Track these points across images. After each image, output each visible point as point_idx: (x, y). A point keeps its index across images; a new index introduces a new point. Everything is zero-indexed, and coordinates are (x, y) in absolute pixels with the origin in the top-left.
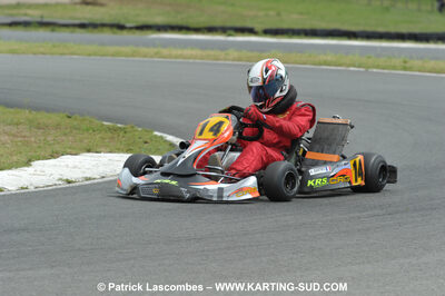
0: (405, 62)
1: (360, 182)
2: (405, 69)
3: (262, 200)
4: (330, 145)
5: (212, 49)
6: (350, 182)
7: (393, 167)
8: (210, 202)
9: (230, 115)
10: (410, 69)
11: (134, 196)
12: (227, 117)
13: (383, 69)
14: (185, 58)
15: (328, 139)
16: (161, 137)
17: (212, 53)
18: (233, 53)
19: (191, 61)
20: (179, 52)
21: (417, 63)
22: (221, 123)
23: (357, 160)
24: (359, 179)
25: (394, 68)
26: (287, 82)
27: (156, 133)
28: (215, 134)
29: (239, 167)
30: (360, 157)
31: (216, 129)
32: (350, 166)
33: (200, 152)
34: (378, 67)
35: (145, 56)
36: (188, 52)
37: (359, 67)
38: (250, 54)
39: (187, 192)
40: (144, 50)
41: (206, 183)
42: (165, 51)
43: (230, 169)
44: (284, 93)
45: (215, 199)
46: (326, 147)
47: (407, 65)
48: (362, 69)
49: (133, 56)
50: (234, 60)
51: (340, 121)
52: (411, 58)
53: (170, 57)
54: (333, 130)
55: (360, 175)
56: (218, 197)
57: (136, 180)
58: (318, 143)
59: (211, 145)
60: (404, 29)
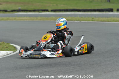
0: (93, 18)
2: (92, 21)
5: (33, 17)
10: (94, 21)
13: (86, 21)
14: (23, 20)
17: (32, 18)
18: (39, 18)
19: (25, 21)
20: (22, 18)
21: (97, 19)
25: (89, 20)
34: (83, 20)
35: (11, 20)
36: (25, 18)
37: (78, 21)
38: (44, 18)
40: (11, 18)
42: (17, 18)
47: (93, 19)
48: (79, 21)
49: (7, 20)
50: (39, 20)
52: (95, 17)
53: (19, 20)
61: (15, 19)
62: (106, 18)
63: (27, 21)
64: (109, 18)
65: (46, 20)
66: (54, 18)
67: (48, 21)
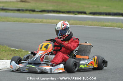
1: (96, 66)
3: (65, 73)
4: (85, 53)
6: (93, 66)
7: (106, 61)
8: (48, 73)
9: (51, 42)
11: (18, 71)
12: (50, 43)
15: (84, 50)
22: (48, 45)
23: (95, 58)
24: (96, 65)
26: (70, 30)
28: (46, 49)
29: (55, 61)
30: (96, 57)
31: (46, 47)
32: (93, 60)
33: (42, 55)
39: (39, 70)
40: (37, 20)
41: (45, 66)
42: (45, 20)
43: (52, 61)
44: (69, 34)
45: (49, 72)
46: (83, 53)
48: (120, 28)
51: (88, 44)
53: (46, 23)
54: (86, 47)
55: (96, 63)
56: (50, 71)
57: (18, 66)
58: (80, 52)
59: (45, 53)
61: (41, 22)
65: (79, 25)
67: (82, 26)
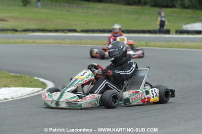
2: (147, 46)
14: (46, 44)
16: (38, 79)
17: (58, 41)
18: (68, 41)
20: (43, 41)
21: (152, 43)
25: (142, 46)
27: (35, 78)
35: (28, 43)
36: (47, 41)
38: (76, 41)
40: (27, 40)
42: (37, 41)
47: (148, 44)
49: (23, 43)
50: (68, 44)
52: (150, 41)
53: (39, 43)
60: (145, 28)
61: (34, 42)
62: (166, 43)
63: (52, 45)
64: (170, 43)
66: (89, 41)
